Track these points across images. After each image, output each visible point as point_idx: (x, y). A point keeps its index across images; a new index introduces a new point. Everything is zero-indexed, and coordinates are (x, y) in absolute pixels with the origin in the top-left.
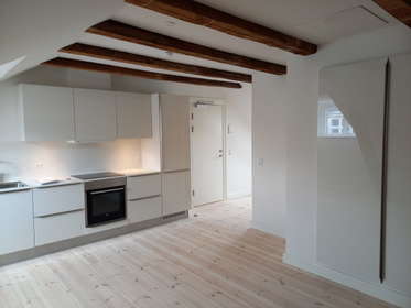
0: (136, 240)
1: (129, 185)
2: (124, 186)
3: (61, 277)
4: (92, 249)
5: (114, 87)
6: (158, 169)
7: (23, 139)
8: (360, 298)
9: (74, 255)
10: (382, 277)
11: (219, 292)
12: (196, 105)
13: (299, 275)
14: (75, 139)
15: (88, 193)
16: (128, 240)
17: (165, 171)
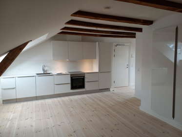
0: (88, 96)
1: (86, 76)
2: (84, 77)
3: (60, 104)
4: (72, 97)
5: (83, 40)
6: (97, 71)
7: (52, 59)
8: (163, 124)
9: (66, 99)
10: (173, 117)
11: (108, 115)
12: (116, 46)
13: (144, 114)
14: (68, 59)
15: (71, 78)
16: (85, 96)
17: (100, 72)
